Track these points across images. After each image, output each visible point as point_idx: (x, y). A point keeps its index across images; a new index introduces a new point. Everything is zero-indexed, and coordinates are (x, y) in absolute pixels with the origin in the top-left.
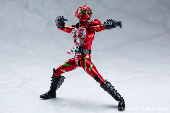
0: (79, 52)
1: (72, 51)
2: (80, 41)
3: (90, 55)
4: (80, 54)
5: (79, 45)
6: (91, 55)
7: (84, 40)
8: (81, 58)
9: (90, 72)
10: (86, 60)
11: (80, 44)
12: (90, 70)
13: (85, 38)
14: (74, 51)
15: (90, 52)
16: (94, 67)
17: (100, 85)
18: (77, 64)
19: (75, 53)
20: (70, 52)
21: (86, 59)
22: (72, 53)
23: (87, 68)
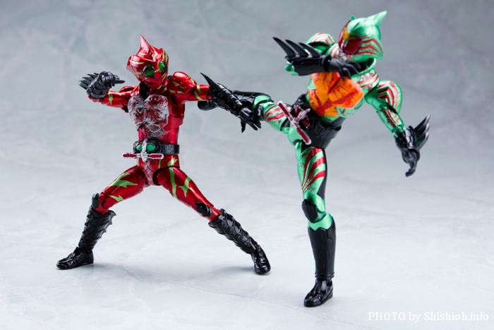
0: (156, 152)
1: (137, 151)
3: (177, 157)
4: (160, 156)
5: (152, 134)
6: (179, 155)
7: (164, 125)
9: (186, 195)
10: (171, 169)
11: (155, 133)
12: (185, 192)
13: (167, 119)
14: (143, 150)
15: (177, 148)
16: (192, 183)
17: (209, 223)
18: (150, 179)
20: (132, 152)
21: (172, 166)
22: (138, 155)
23: (177, 188)
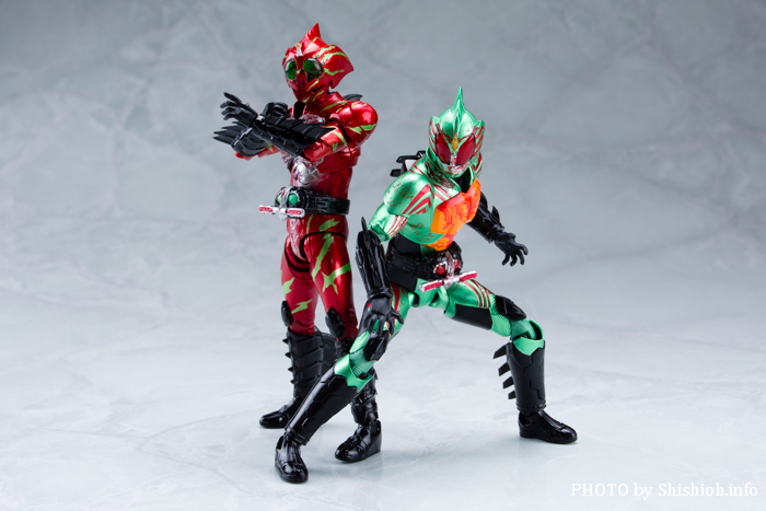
0: (298, 205)
1: (277, 204)
2: (307, 166)
4: (300, 213)
5: (303, 179)
8: (308, 229)
11: (306, 178)
12: (326, 286)
14: (282, 202)
18: (296, 250)
19: (283, 210)
22: (275, 209)
